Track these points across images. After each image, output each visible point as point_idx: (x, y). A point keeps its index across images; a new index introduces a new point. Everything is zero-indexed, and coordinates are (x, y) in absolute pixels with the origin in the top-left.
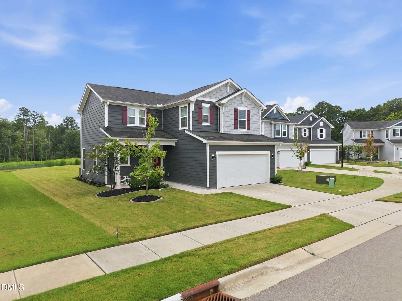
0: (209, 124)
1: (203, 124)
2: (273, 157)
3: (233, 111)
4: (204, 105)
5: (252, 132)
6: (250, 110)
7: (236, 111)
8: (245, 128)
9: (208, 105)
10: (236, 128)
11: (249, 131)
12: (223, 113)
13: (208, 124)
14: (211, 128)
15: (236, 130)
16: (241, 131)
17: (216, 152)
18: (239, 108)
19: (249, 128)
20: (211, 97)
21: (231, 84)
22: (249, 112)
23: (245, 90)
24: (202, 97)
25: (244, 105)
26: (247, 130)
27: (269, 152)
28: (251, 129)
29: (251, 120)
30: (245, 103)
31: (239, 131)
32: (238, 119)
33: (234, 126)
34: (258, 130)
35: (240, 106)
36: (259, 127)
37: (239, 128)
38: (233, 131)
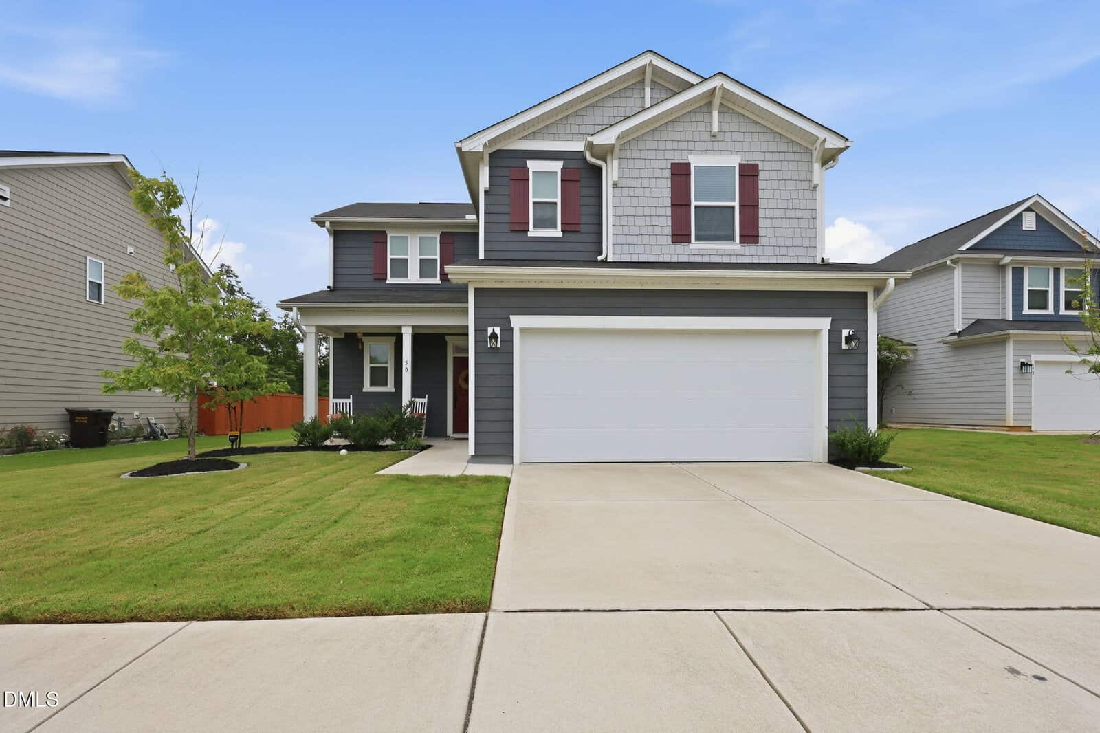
0: (560, 234)
1: (530, 234)
2: (846, 343)
3: (668, 174)
4: (533, 166)
5: (769, 251)
6: (757, 165)
7: (680, 173)
8: (732, 238)
9: (557, 166)
10: (680, 235)
11: (751, 248)
12: (615, 185)
13: (556, 232)
14: (567, 247)
15: (679, 248)
16: (697, 248)
17: (511, 316)
18: (696, 161)
19: (750, 236)
20: (570, 137)
21: (656, 70)
22: (749, 173)
23: (718, 82)
24: (526, 138)
25: (722, 146)
26: (740, 246)
27: (824, 323)
28: (762, 240)
29: (762, 203)
30: (728, 137)
31: (691, 250)
32: (693, 204)
33: (668, 231)
34: (806, 242)
35: (704, 151)
36: (810, 233)
37: (698, 238)
38: (666, 249)
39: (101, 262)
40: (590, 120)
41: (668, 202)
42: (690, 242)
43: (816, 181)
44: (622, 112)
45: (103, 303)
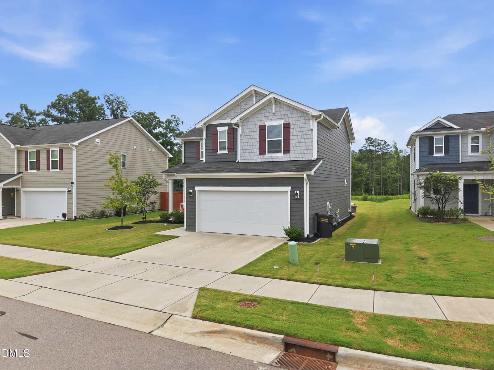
1: (218, 153)
3: (258, 129)
4: (219, 129)
5: (294, 156)
6: (290, 123)
7: (262, 129)
8: (279, 152)
9: (226, 128)
10: (262, 152)
11: (288, 155)
12: (241, 135)
13: (226, 152)
14: (230, 156)
15: (262, 156)
16: (269, 157)
17: (195, 187)
18: (268, 124)
19: (287, 150)
21: (256, 91)
22: (287, 126)
23: (271, 96)
24: (217, 119)
25: (277, 117)
26: (283, 155)
27: (288, 189)
28: (292, 152)
29: (292, 138)
30: (279, 113)
31: (266, 157)
32: (267, 140)
33: (258, 150)
34: (309, 151)
35: (271, 120)
36: (310, 148)
37: (269, 152)
38: (257, 157)
39: (125, 154)
40: (236, 111)
41: (258, 140)
42: (265, 154)
43: (311, 128)
44: (247, 106)
45: (126, 168)
